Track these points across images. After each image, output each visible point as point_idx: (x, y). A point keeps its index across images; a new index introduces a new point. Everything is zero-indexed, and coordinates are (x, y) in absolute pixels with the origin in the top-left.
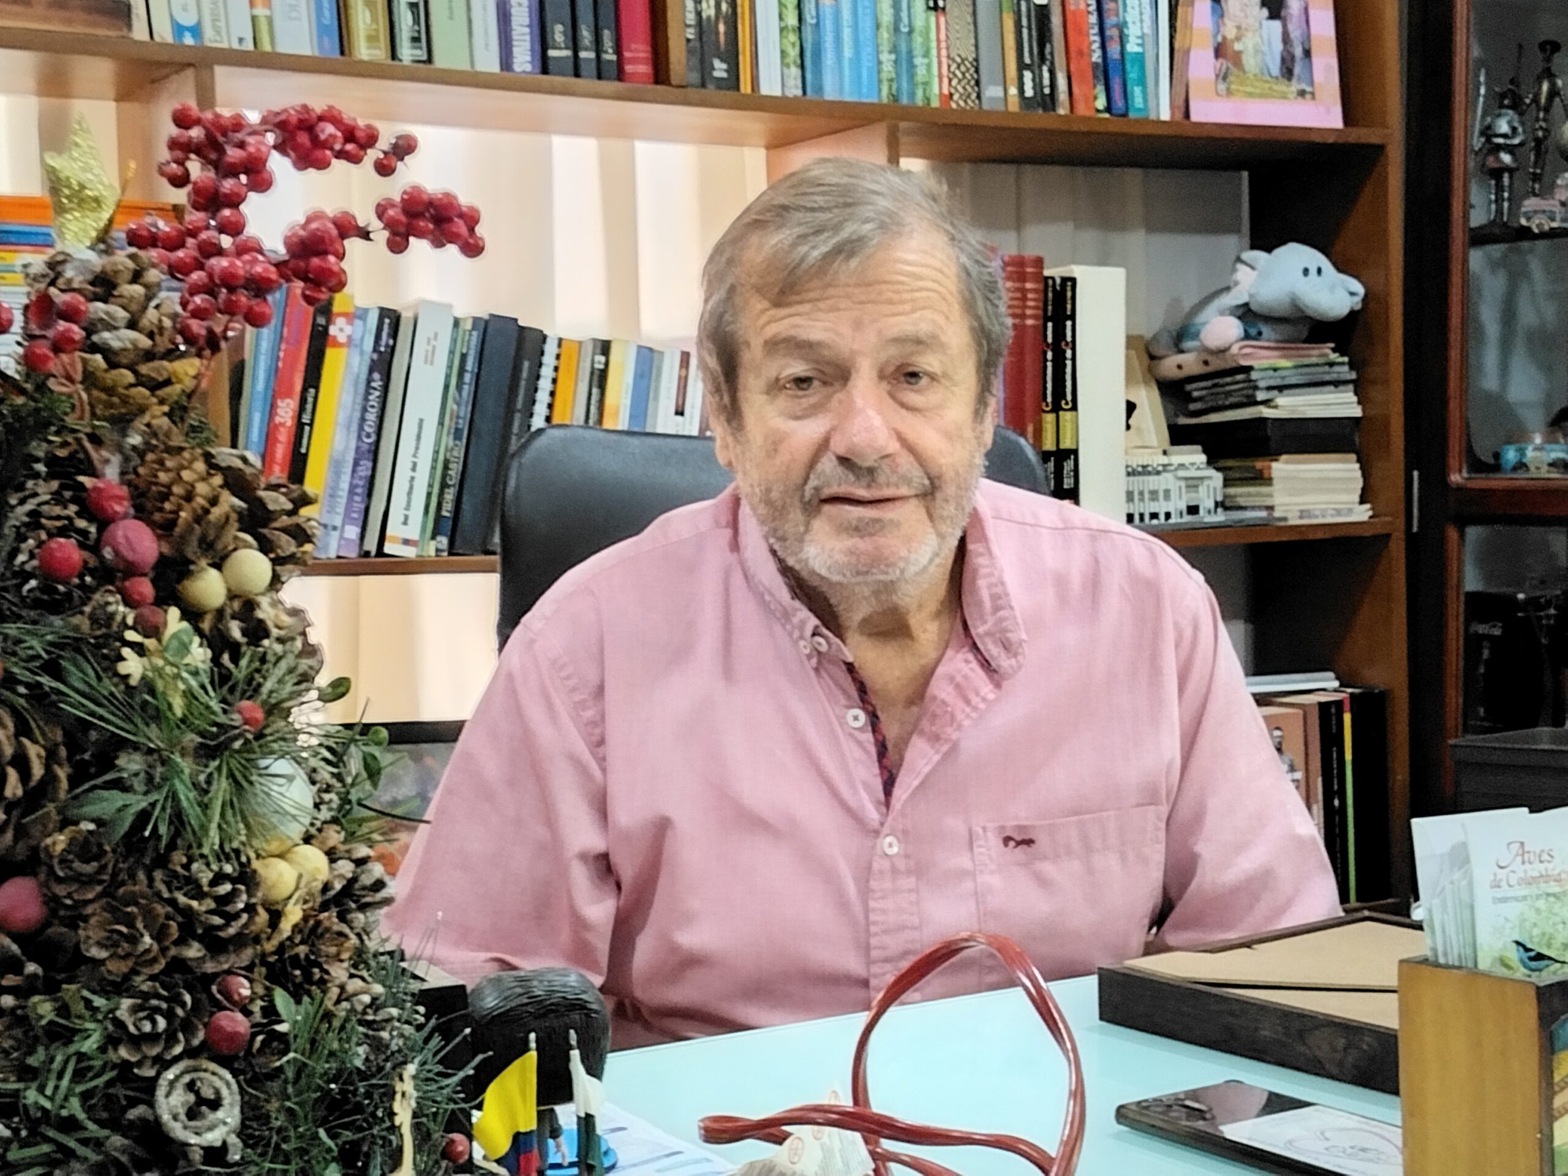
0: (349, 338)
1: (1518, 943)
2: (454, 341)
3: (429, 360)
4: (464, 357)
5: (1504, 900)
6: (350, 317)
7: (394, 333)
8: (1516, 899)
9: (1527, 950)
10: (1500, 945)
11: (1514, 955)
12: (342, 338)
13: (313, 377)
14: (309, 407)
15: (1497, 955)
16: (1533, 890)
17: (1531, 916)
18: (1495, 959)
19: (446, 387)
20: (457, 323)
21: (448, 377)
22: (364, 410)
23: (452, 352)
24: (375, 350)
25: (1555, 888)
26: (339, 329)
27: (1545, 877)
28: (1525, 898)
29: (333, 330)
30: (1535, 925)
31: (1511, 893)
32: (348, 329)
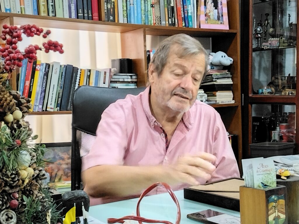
0: (40, 69)
1: (262, 183)
2: (60, 69)
3: (56, 73)
4: (62, 73)
5: (259, 175)
6: (40, 65)
7: (49, 68)
8: (261, 174)
9: (263, 184)
10: (258, 183)
11: (261, 185)
12: (38, 69)
13: (33, 76)
14: (32, 82)
15: (258, 185)
17: (264, 178)
18: (257, 186)
19: (59, 79)
20: (61, 66)
21: (59, 76)
22: (43, 83)
23: (60, 72)
24: (45, 71)
25: (268, 172)
26: (38, 67)
27: (267, 170)
28: (263, 174)
30: (265, 179)
31: (260, 173)
32: (40, 67)
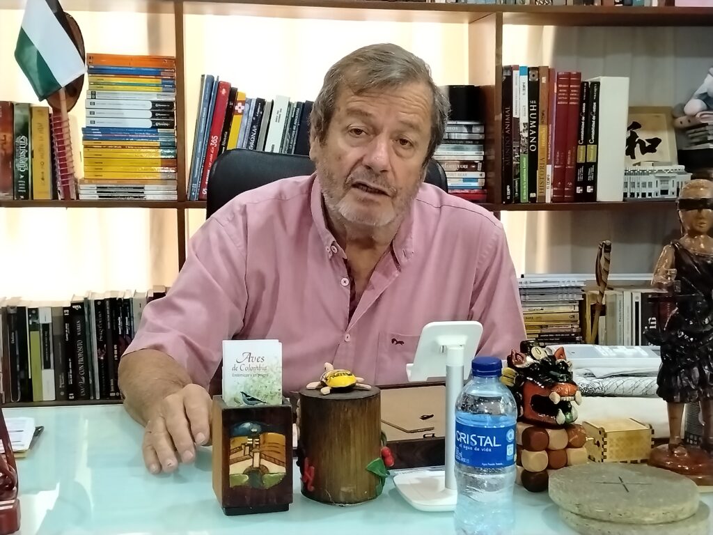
0: (243, 110)
1: (242, 393)
2: (289, 112)
3: (278, 120)
4: (293, 120)
5: (238, 375)
6: (244, 103)
7: (262, 110)
8: (244, 376)
9: (247, 396)
10: (235, 393)
11: (241, 397)
12: (240, 111)
13: (227, 127)
14: (225, 139)
15: (233, 397)
16: (252, 373)
17: (250, 383)
18: (231, 399)
19: (285, 131)
20: (290, 104)
21: (285, 127)
22: (249, 140)
23: (287, 117)
24: (254, 116)
25: (262, 372)
26: (239, 108)
27: (259, 368)
28: (248, 375)
29: (236, 108)
30: (252, 386)
31: (241, 373)
32: (243, 108)
